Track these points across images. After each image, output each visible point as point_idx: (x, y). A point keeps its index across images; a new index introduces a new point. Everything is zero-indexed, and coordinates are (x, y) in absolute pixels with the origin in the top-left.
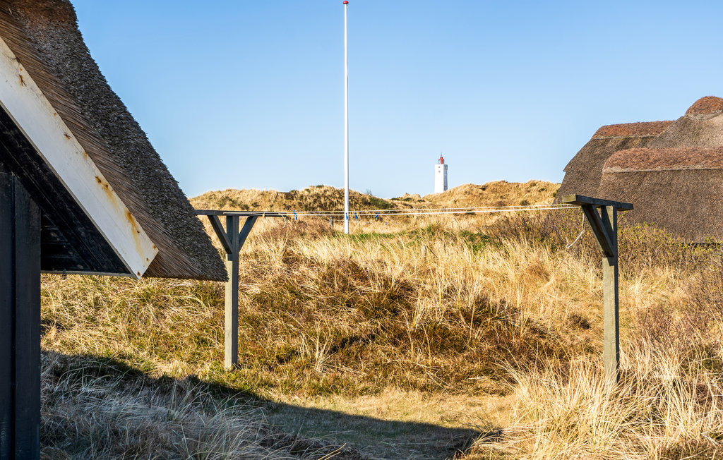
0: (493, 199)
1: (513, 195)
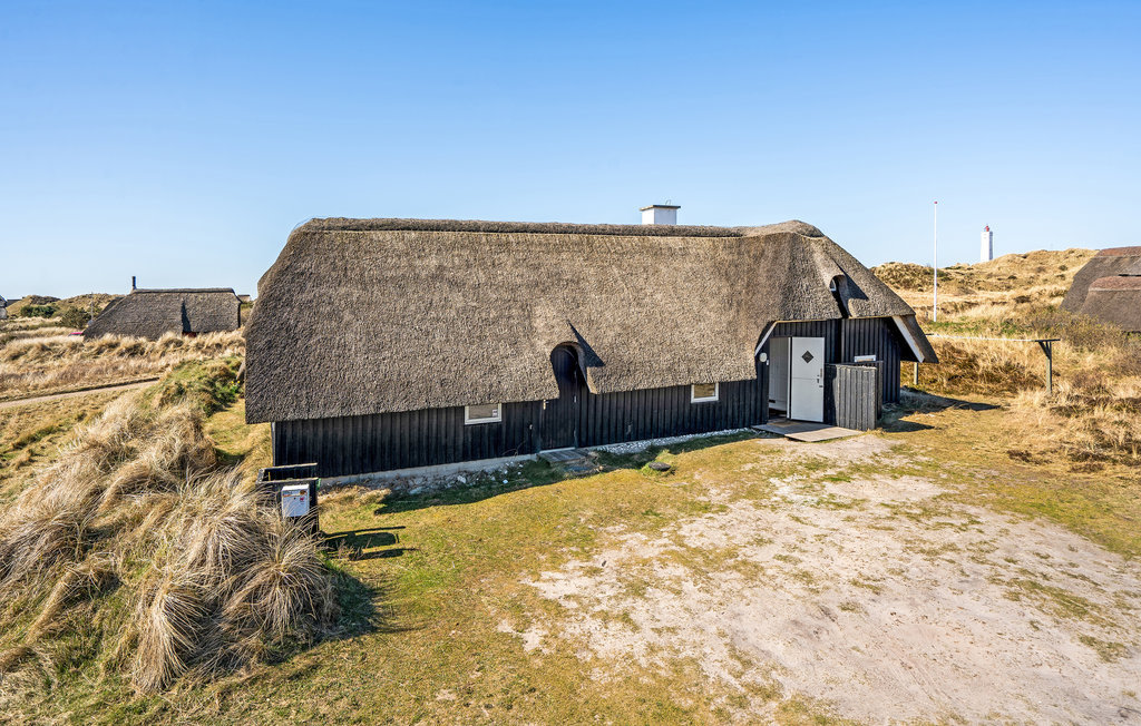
0: (1033, 265)
1: (1052, 261)
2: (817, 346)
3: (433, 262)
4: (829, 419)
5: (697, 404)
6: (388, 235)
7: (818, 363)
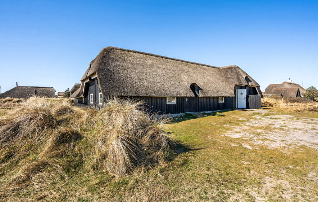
2: (244, 91)
3: (150, 62)
4: (248, 107)
5: (220, 103)
6: (135, 54)
7: (244, 95)
